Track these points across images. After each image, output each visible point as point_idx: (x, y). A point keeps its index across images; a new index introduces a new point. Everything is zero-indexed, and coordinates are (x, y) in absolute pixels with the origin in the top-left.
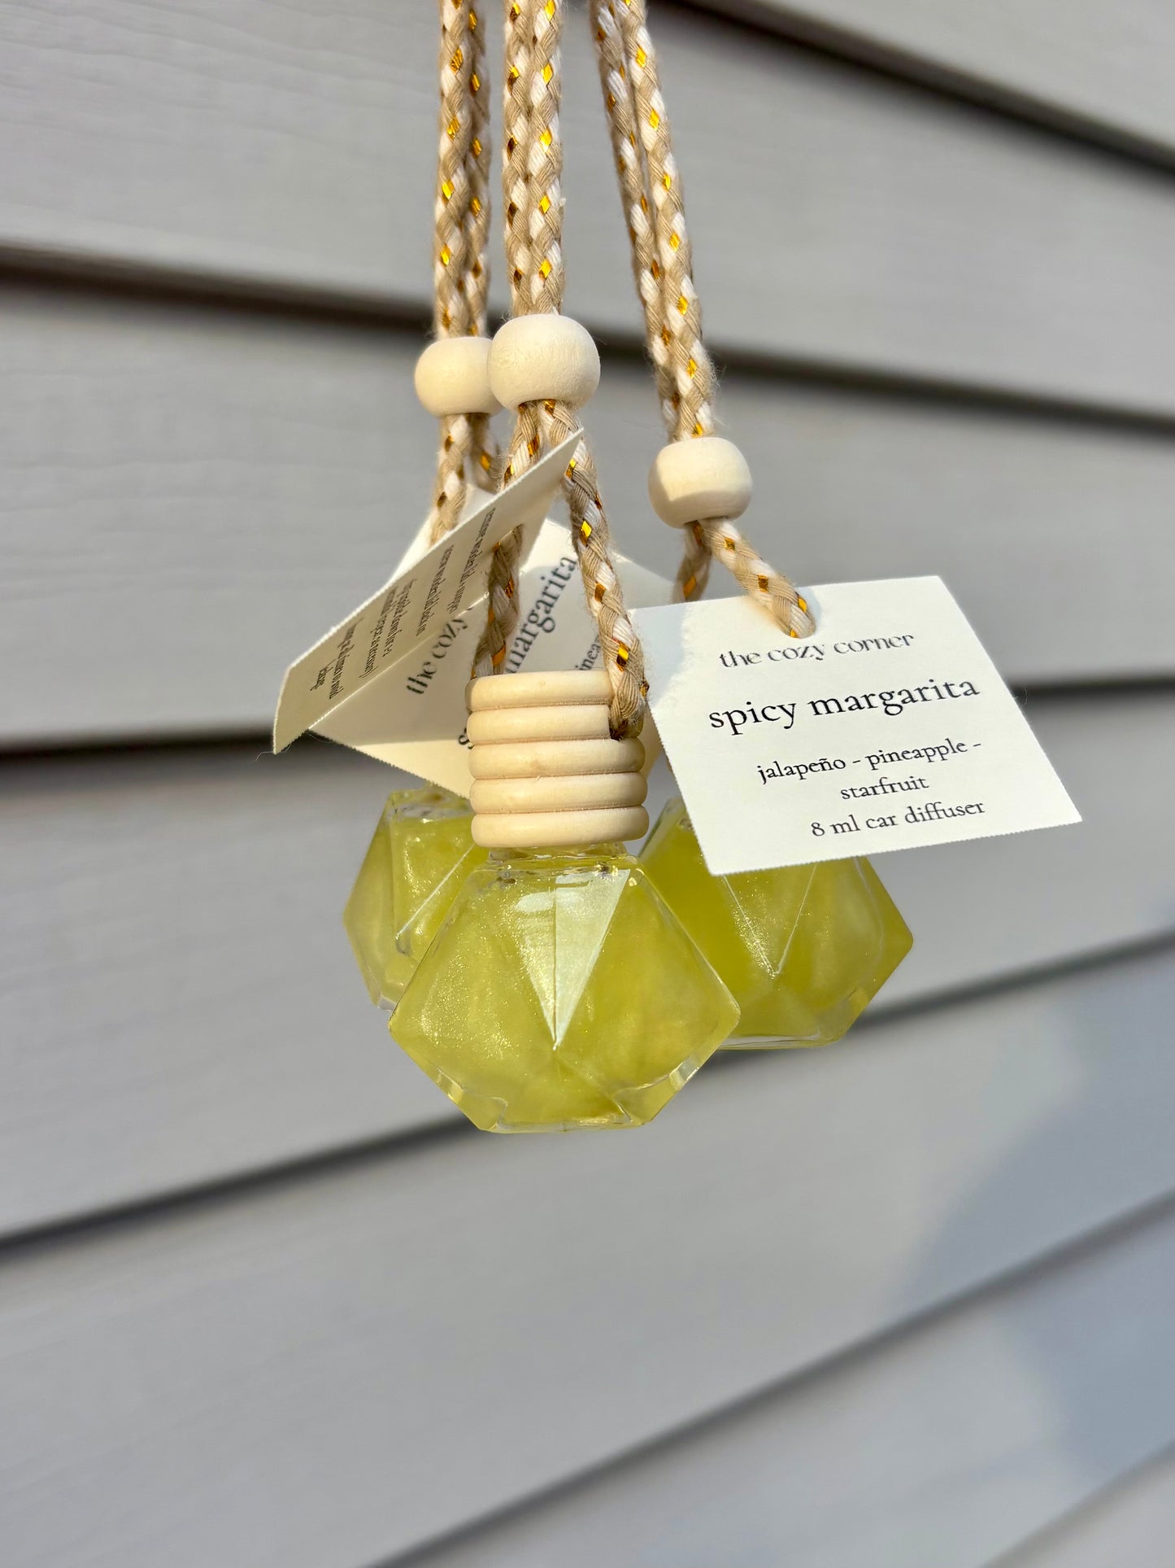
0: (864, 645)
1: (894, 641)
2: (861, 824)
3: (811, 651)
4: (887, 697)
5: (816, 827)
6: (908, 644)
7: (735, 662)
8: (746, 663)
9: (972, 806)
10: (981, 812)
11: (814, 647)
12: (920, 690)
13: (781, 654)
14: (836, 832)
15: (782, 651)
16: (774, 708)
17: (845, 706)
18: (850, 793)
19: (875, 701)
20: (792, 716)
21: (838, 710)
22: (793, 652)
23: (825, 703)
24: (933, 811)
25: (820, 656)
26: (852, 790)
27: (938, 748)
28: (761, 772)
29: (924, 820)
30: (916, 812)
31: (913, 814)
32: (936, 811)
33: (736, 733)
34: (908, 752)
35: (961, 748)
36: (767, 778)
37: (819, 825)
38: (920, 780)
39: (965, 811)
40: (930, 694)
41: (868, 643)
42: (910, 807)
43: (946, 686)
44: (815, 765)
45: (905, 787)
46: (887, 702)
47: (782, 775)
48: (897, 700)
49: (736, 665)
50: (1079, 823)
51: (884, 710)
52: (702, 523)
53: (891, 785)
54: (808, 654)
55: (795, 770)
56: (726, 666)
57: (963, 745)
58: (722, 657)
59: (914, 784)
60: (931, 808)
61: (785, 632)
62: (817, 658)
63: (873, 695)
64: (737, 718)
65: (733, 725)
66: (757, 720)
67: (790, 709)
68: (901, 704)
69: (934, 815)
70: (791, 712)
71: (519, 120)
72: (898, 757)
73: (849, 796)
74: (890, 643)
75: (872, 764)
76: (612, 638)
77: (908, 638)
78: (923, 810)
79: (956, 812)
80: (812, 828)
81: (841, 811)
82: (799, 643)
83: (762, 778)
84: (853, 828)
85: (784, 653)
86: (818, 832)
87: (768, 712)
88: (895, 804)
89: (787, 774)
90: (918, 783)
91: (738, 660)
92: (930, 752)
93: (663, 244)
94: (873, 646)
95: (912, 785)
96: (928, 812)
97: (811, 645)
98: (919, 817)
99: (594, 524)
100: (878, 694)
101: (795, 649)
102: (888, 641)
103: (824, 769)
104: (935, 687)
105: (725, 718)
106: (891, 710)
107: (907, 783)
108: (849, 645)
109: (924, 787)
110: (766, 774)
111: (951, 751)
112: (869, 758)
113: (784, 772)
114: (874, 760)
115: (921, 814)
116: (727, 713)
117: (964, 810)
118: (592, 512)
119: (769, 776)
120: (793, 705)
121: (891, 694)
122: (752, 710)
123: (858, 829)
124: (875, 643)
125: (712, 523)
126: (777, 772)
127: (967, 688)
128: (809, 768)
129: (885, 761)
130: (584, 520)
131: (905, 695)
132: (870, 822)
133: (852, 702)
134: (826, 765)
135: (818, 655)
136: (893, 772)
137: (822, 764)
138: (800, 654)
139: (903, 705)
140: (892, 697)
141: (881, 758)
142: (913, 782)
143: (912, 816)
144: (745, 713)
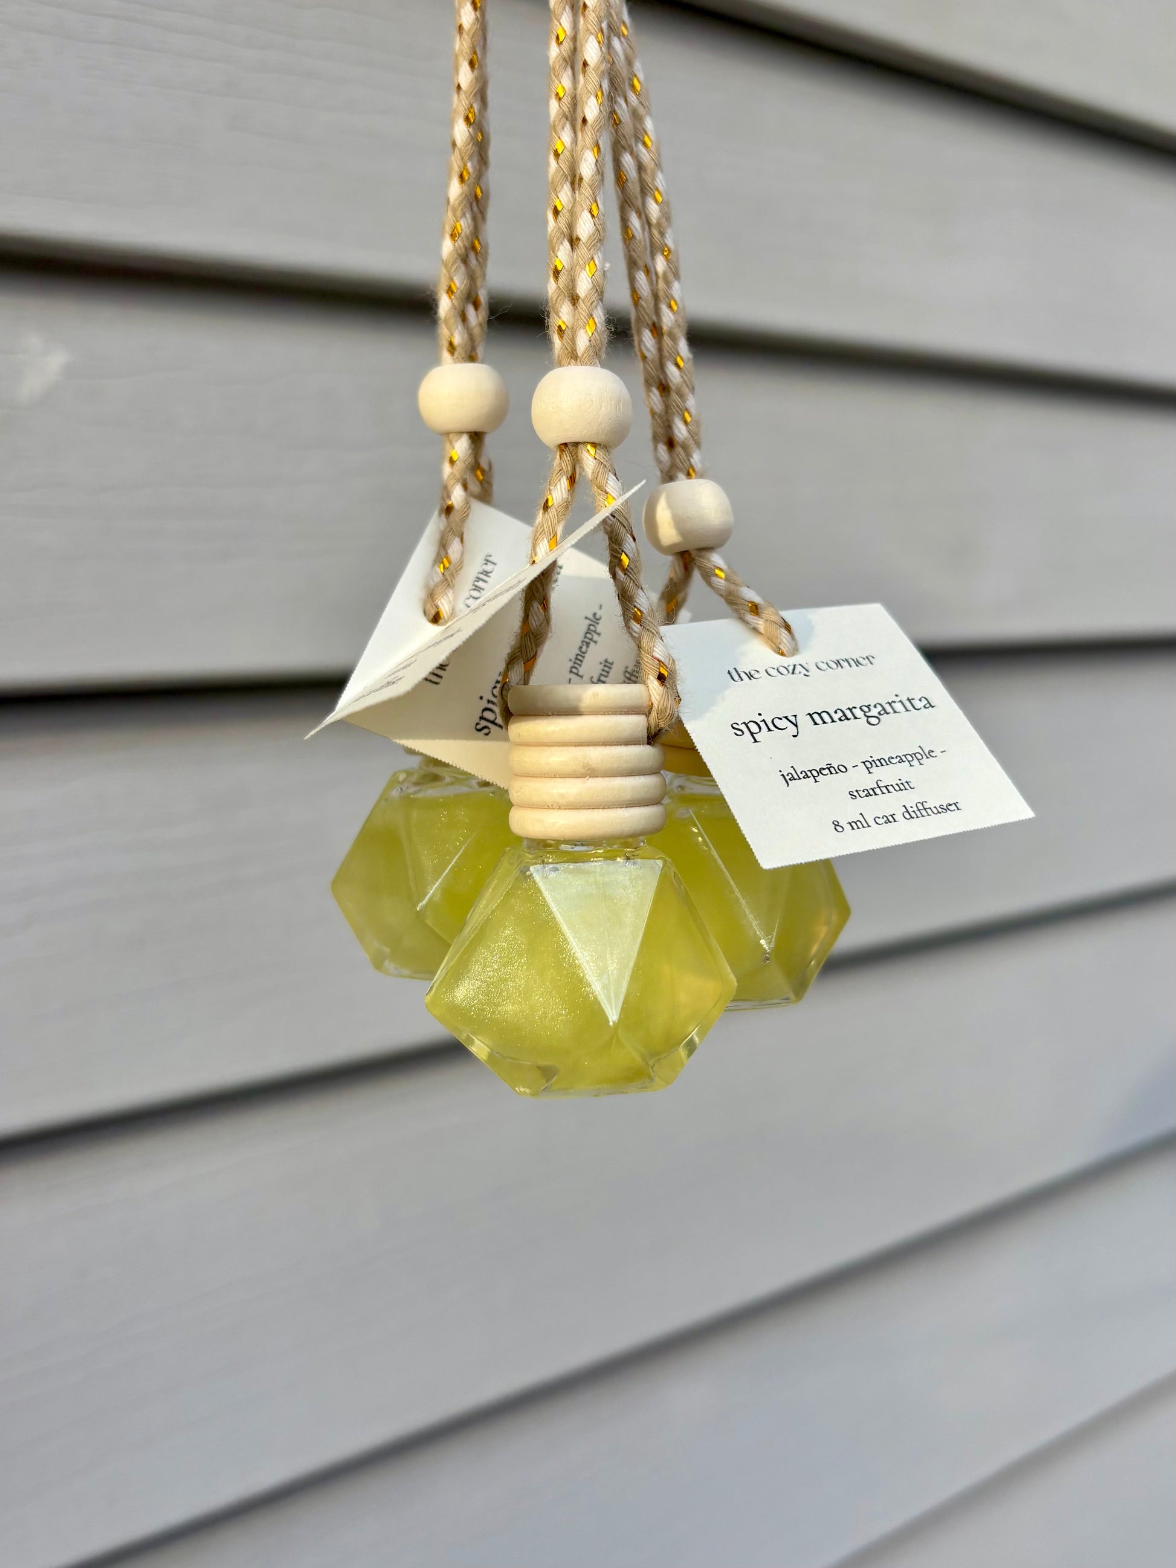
0: (838, 663)
1: (861, 660)
2: (871, 822)
3: (799, 669)
4: (866, 709)
5: (836, 825)
6: (872, 664)
7: (740, 677)
8: (750, 679)
9: (950, 805)
10: (958, 809)
11: (800, 665)
12: (890, 704)
13: (776, 671)
14: (853, 829)
15: (776, 668)
16: (780, 719)
17: (836, 717)
18: (855, 794)
19: (858, 712)
20: (796, 726)
21: (831, 720)
22: (785, 669)
23: (819, 714)
24: (921, 811)
25: (807, 674)
26: (857, 791)
27: (915, 754)
28: (783, 775)
29: (917, 817)
30: (910, 810)
31: (908, 812)
32: (925, 809)
33: (756, 741)
34: (893, 758)
35: (931, 754)
36: (789, 781)
37: (838, 822)
38: (907, 782)
39: (946, 809)
40: (898, 707)
41: (841, 662)
42: (904, 806)
43: (909, 700)
44: (824, 769)
45: (897, 788)
46: (867, 714)
47: (800, 779)
48: (874, 712)
49: (742, 680)
50: (1033, 818)
51: (866, 721)
52: (694, 554)
53: (886, 787)
54: (796, 671)
55: (809, 774)
56: (734, 681)
57: (933, 751)
58: (729, 672)
59: (903, 786)
60: (921, 807)
61: (775, 651)
62: (805, 675)
63: (855, 708)
64: (754, 728)
65: (752, 734)
66: (769, 730)
67: (793, 719)
68: (877, 715)
69: (924, 812)
70: (794, 722)
71: (565, 187)
72: (886, 762)
73: (855, 796)
74: (858, 662)
75: (867, 768)
76: (652, 656)
77: (870, 658)
78: (915, 809)
79: (940, 810)
80: (834, 826)
81: (850, 810)
82: (789, 661)
83: (784, 781)
84: (865, 825)
85: (778, 670)
86: (839, 829)
87: (776, 722)
88: (891, 803)
89: (804, 777)
90: (906, 784)
91: (743, 675)
92: (910, 758)
93: (664, 308)
94: (845, 664)
95: (902, 787)
96: (919, 810)
97: (797, 663)
98: (913, 815)
99: (631, 555)
100: (858, 707)
101: (786, 666)
102: (855, 660)
103: (831, 773)
104: (901, 701)
105: (743, 727)
106: (874, 721)
107: (897, 784)
108: (827, 664)
109: (911, 788)
110: (787, 778)
111: (924, 757)
112: (864, 763)
113: (801, 776)
114: (868, 765)
115: (914, 811)
116: (744, 723)
117: (945, 807)
118: (629, 544)
119: (790, 779)
120: (795, 716)
121: (868, 707)
122: (764, 721)
123: (869, 826)
124: (846, 662)
125: (703, 553)
126: (796, 777)
127: (924, 702)
128: (820, 772)
129: (877, 766)
130: (623, 551)
131: (879, 708)
132: (877, 820)
133: (840, 714)
134: (832, 769)
135: (804, 672)
136: (887, 775)
137: (829, 769)
138: (791, 671)
139: (880, 717)
140: (870, 710)
141: (873, 763)
142: (902, 784)
143: (909, 815)
144: (759, 723)
